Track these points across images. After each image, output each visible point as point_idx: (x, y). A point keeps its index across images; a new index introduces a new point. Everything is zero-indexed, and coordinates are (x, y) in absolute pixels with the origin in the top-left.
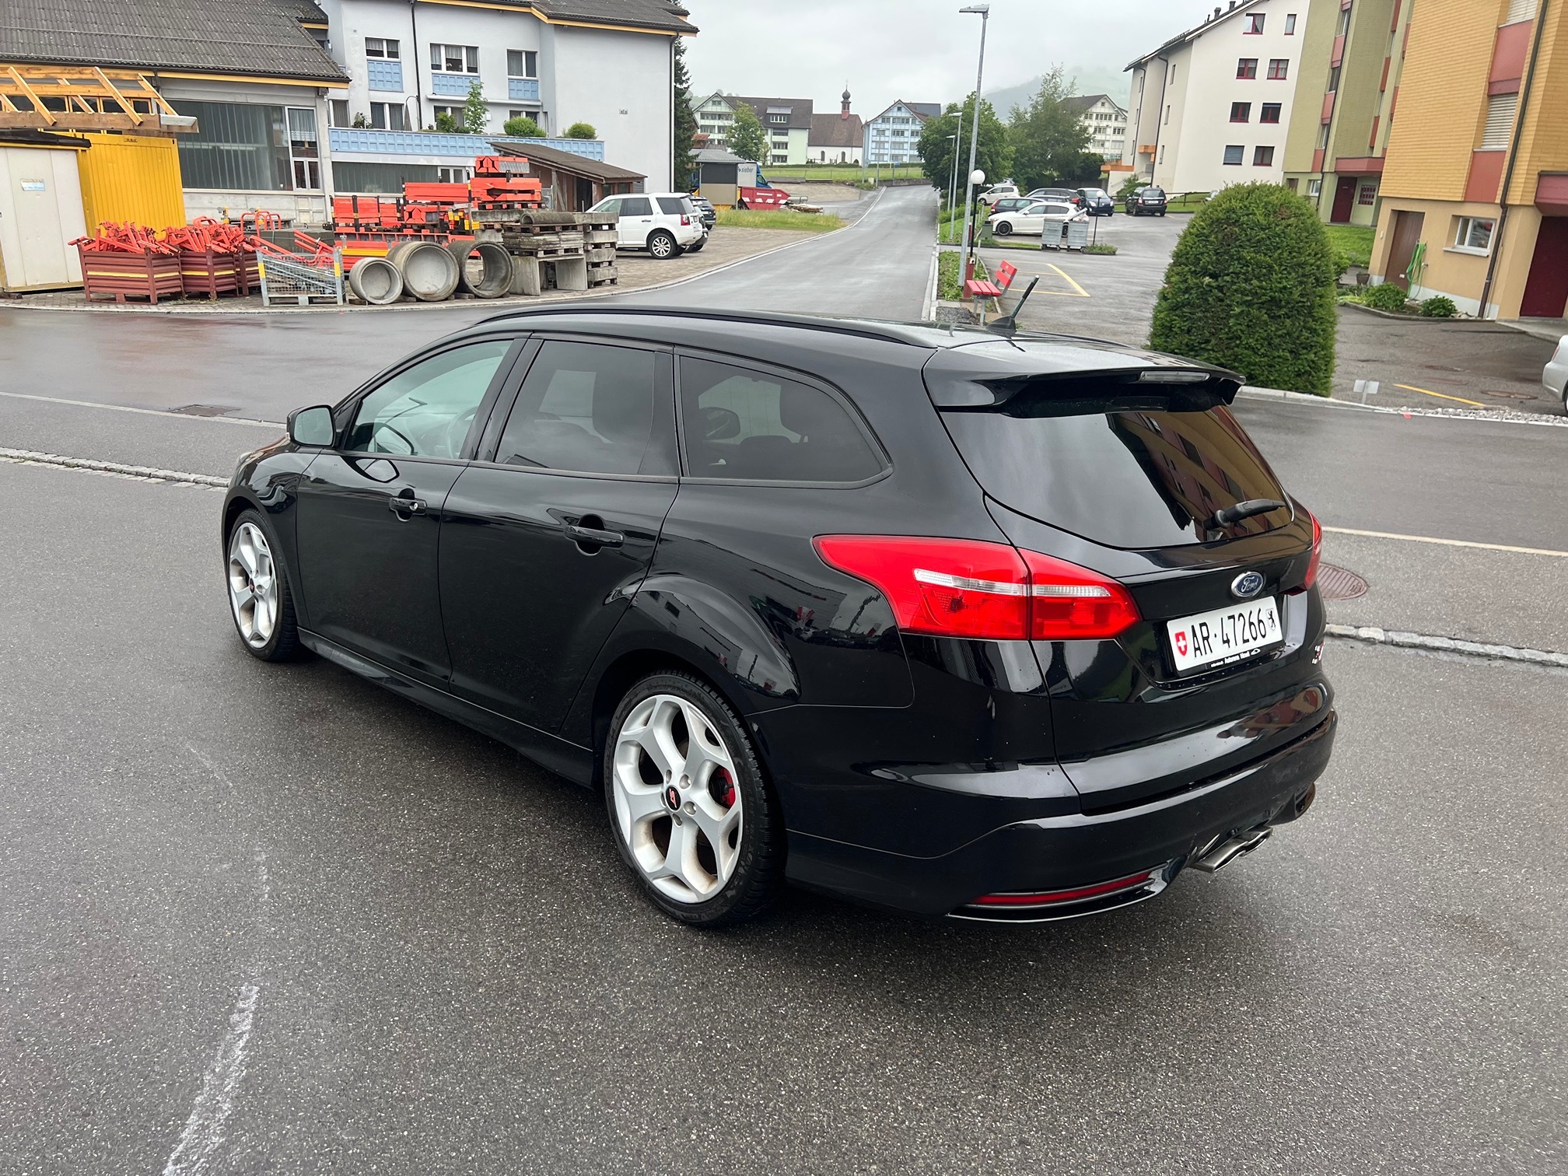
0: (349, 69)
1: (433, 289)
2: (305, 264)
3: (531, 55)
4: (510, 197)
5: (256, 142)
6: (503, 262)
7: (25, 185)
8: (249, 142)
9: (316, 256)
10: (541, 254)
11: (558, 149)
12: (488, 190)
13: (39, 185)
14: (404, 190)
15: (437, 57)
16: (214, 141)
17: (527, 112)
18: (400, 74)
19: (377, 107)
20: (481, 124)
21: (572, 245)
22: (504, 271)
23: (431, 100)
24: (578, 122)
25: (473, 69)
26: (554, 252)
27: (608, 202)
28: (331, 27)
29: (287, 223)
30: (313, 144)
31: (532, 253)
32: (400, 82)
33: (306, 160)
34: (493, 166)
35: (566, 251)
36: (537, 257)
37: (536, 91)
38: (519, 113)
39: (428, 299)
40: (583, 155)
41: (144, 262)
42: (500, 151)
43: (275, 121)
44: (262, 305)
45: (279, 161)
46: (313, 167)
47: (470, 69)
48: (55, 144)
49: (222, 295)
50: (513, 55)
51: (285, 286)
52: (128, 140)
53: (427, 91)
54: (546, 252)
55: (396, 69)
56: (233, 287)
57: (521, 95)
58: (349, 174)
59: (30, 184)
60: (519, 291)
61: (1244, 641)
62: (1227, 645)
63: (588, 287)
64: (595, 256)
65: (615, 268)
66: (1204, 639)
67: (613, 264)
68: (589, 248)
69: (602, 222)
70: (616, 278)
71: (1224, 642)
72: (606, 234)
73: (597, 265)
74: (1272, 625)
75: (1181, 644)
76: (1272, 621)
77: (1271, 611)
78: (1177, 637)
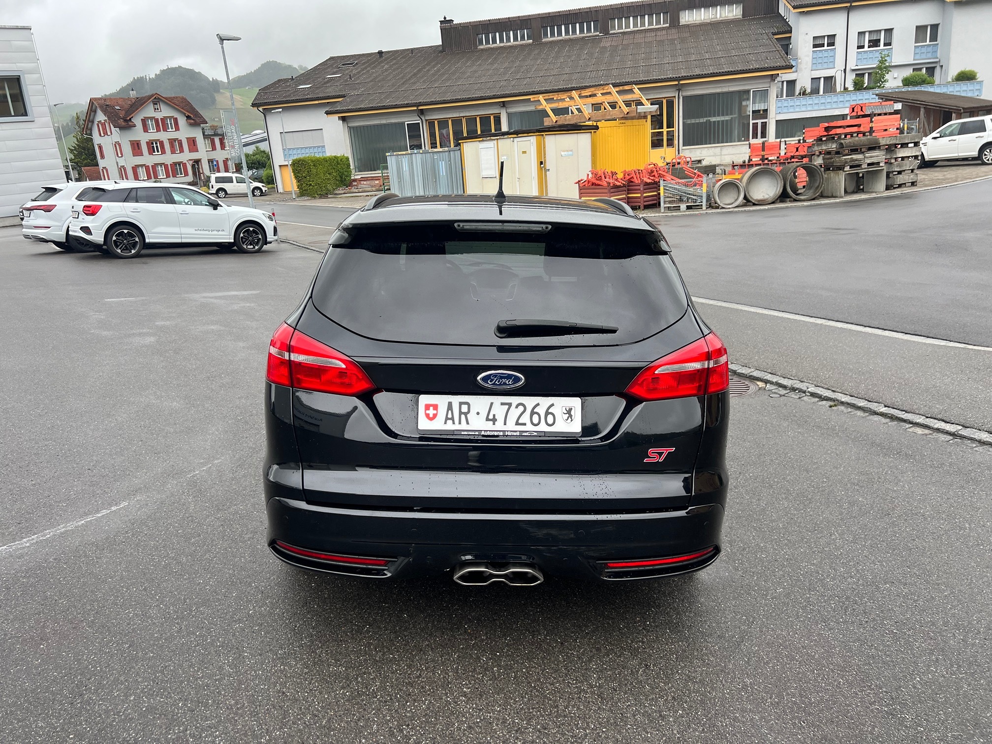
0: (800, 59)
1: (766, 197)
2: (686, 185)
3: (935, 27)
4: (839, 131)
5: (731, 114)
6: (818, 176)
7: (563, 153)
8: (727, 115)
9: (693, 180)
10: (847, 168)
11: (937, 91)
12: (825, 128)
13: (570, 153)
14: (804, 133)
15: (862, 39)
16: (707, 117)
17: (926, 68)
18: (834, 56)
19: (815, 80)
20: (885, 81)
21: (875, 160)
22: (818, 182)
23: (854, 70)
24: (963, 70)
25: (888, 44)
26: (859, 166)
27: (951, 126)
28: (793, 35)
29: (700, 161)
30: (766, 111)
31: (841, 168)
32: (834, 62)
33: (759, 121)
34: (862, 110)
35: (869, 165)
36: (844, 171)
37: (936, 52)
38: (920, 69)
39: (760, 203)
40: (958, 94)
41: (606, 191)
42: (882, 99)
43: (744, 100)
44: (660, 212)
45: (743, 124)
46: (764, 125)
47: (885, 45)
48: (580, 130)
49: (647, 207)
50: (921, 29)
51: (673, 199)
52: (621, 123)
53: (852, 65)
54: (851, 167)
55: (831, 54)
56: (656, 202)
57: (924, 56)
58: (786, 127)
59: (565, 153)
60: (830, 195)
61: (517, 424)
62: (492, 422)
63: (886, 190)
64: (897, 166)
65: (917, 174)
66: (461, 413)
67: (915, 171)
68: (893, 161)
69: (907, 142)
70: (916, 182)
71: (488, 419)
72: (910, 150)
73: (900, 173)
74: (570, 419)
75: (431, 412)
76: (570, 416)
77: (573, 408)
78: (427, 407)
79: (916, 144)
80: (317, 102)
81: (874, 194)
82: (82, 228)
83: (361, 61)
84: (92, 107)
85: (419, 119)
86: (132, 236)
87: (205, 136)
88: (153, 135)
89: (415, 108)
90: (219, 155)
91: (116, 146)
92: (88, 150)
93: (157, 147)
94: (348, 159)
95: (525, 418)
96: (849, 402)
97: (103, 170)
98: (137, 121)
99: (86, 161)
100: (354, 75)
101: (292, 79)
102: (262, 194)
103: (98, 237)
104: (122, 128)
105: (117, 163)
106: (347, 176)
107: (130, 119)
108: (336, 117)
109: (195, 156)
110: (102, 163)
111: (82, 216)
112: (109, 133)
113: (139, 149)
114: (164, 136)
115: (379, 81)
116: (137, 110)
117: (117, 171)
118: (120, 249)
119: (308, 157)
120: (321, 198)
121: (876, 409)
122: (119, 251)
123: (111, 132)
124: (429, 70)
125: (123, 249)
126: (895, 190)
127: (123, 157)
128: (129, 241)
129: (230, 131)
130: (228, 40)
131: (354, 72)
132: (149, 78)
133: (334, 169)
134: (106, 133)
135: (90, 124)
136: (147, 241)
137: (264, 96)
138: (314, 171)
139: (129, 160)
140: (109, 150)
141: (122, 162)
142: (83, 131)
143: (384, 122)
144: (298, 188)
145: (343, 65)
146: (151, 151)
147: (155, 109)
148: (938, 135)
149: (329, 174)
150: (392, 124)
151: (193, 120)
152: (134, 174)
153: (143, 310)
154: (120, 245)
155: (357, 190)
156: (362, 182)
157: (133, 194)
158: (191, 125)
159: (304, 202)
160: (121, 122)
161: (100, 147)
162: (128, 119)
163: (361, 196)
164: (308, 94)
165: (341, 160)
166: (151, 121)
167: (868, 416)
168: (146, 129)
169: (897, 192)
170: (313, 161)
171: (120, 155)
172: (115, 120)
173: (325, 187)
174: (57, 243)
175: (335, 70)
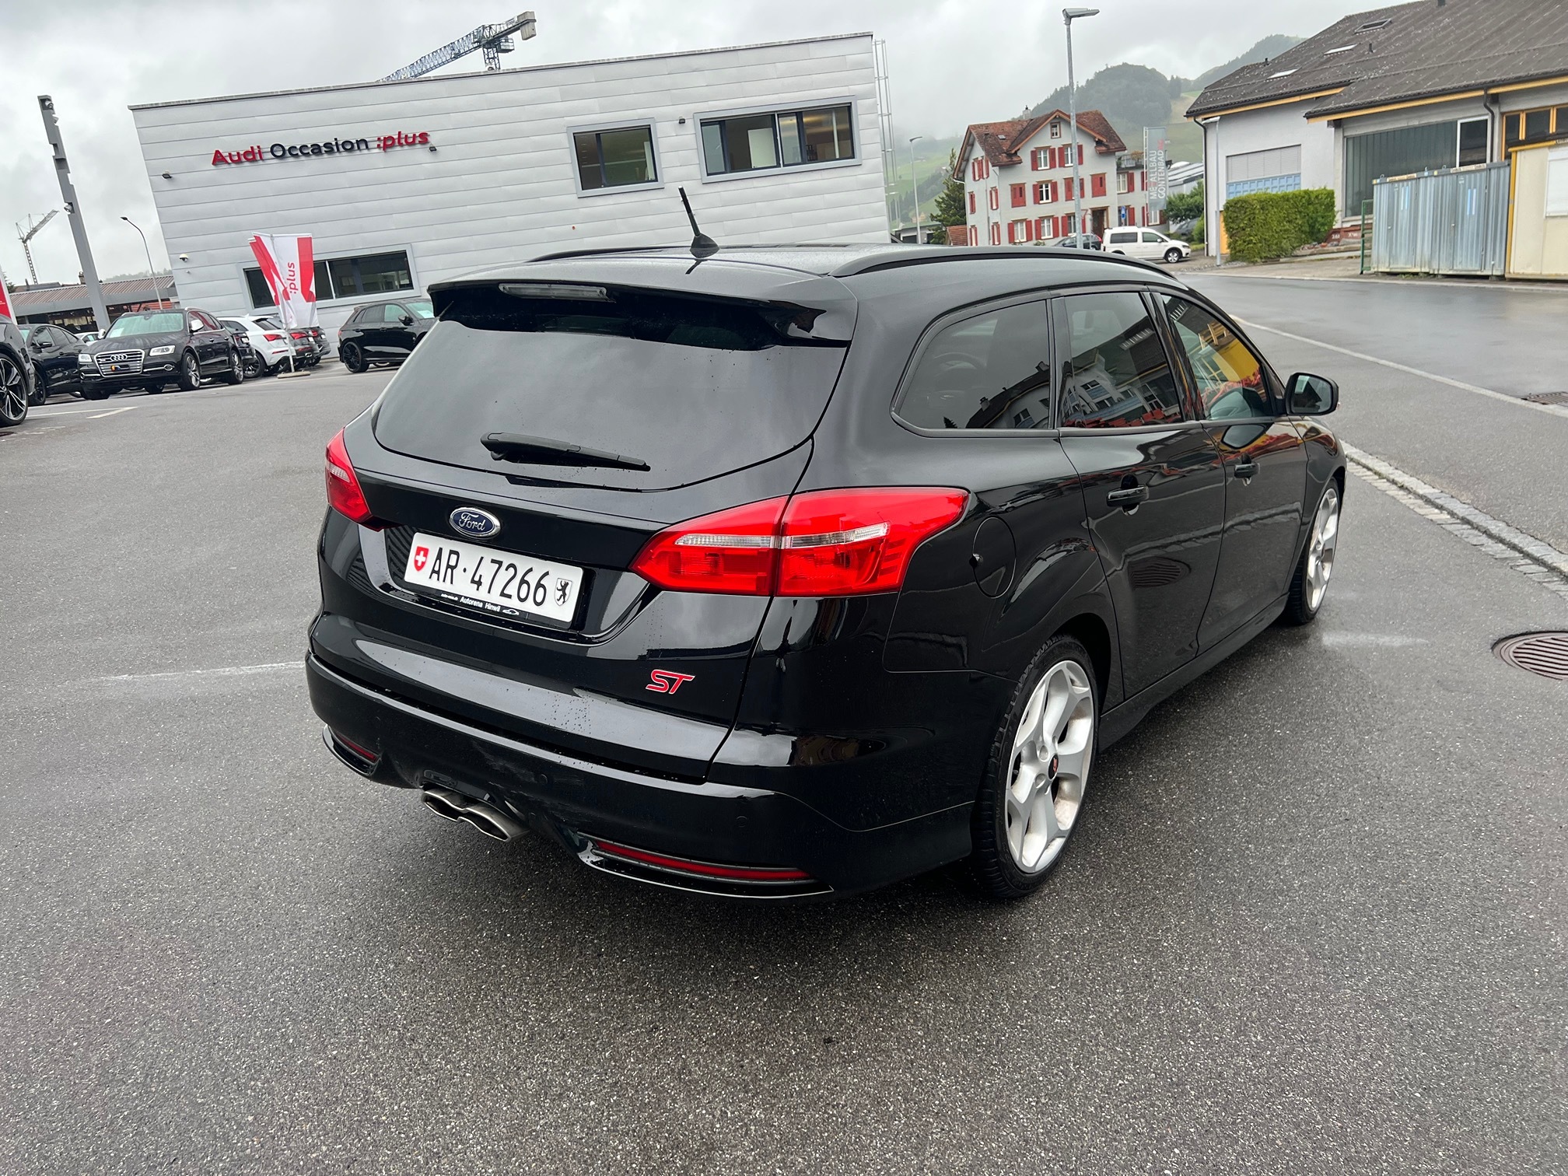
61: (503, 594)
62: (476, 586)
66: (448, 566)
71: (473, 581)
74: (562, 599)
75: (421, 558)
76: (564, 595)
77: (570, 583)
78: (419, 550)
80: (1297, 99)
83: (1399, 18)
84: (969, 140)
85: (1487, 111)
87: (1120, 170)
88: (1045, 174)
89: (1482, 93)
90: (1137, 200)
91: (991, 194)
92: (958, 201)
93: (1047, 191)
94: (1331, 195)
95: (512, 589)
97: (970, 230)
98: (1025, 156)
99: (953, 218)
100: (1380, 43)
101: (1266, 62)
102: (1181, 259)
104: (1002, 167)
105: (989, 218)
106: (1323, 225)
107: (1016, 152)
108: (1324, 121)
109: (1099, 202)
110: (971, 219)
112: (985, 176)
113: (1021, 196)
114: (1058, 175)
115: (1423, 50)
116: (1027, 137)
117: (988, 231)
119: (1255, 195)
120: (1265, 263)
123: (988, 174)
124: (1531, 19)
127: (999, 210)
129: (1154, 160)
130: (1079, 16)
131: (1381, 38)
132: (1078, 87)
133: (1300, 212)
134: (981, 176)
135: (964, 164)
137: (1211, 97)
138: (1260, 217)
139: (1007, 213)
140: (981, 202)
141: (995, 217)
142: (955, 176)
143: (1415, 123)
144: (1229, 247)
145: (1365, 27)
146: (1038, 197)
147: (1053, 134)
149: (1289, 222)
150: (1430, 126)
151: (1106, 146)
152: (1008, 234)
155: (1335, 249)
156: (1350, 234)
158: (1101, 154)
159: (1235, 271)
160: (1003, 158)
161: (972, 197)
162: (1013, 152)
163: (1337, 258)
164: (1286, 86)
165: (1317, 197)
166: (1045, 153)
168: (1035, 166)
170: (1261, 202)
171: (994, 207)
172: (995, 155)
173: (1276, 244)
175: (1346, 39)
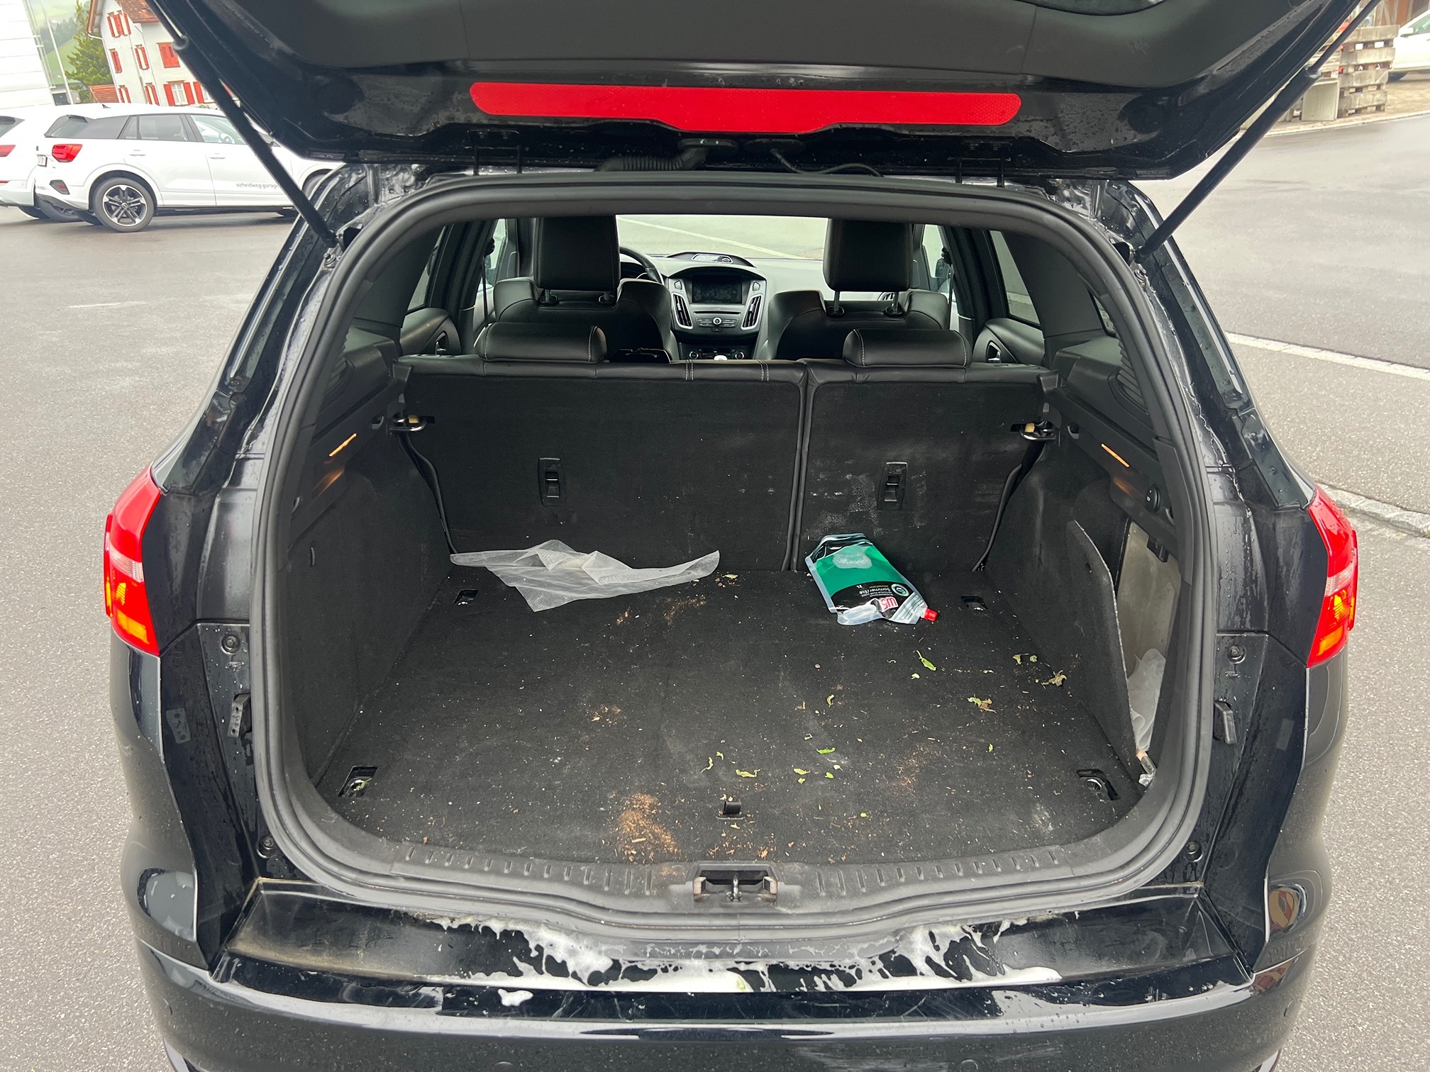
63: (1338, 117)
64: (1357, 79)
65: (1386, 92)
67: (1384, 87)
68: (1351, 70)
69: (1374, 39)
70: (1384, 105)
72: (1378, 52)
73: (1358, 90)
79: (1388, 43)
81: (1319, 124)
82: (52, 183)
86: (134, 195)
91: (137, 52)
92: (98, 58)
96: (1366, 509)
97: (120, 90)
99: (95, 76)
103: (78, 196)
104: (144, 23)
105: (141, 78)
110: (118, 79)
111: (53, 162)
112: (126, 32)
113: (172, 56)
117: (142, 91)
118: (117, 216)
121: (1420, 527)
122: (115, 220)
123: (129, 30)
125: (122, 217)
126: (1351, 118)
127: (150, 69)
128: (130, 204)
134: (121, 32)
135: (97, 18)
136: (160, 203)
139: (159, 74)
140: (127, 60)
141: (147, 77)
142: (87, 30)
148: (1411, 31)
152: (167, 96)
153: (129, 326)
154: (116, 210)
157: (133, 124)
160: (144, 14)
161: (115, 55)
167: (1406, 539)
169: (1356, 121)
171: (144, 66)
172: (134, 11)
174: (25, 209)
